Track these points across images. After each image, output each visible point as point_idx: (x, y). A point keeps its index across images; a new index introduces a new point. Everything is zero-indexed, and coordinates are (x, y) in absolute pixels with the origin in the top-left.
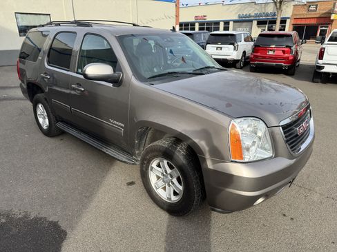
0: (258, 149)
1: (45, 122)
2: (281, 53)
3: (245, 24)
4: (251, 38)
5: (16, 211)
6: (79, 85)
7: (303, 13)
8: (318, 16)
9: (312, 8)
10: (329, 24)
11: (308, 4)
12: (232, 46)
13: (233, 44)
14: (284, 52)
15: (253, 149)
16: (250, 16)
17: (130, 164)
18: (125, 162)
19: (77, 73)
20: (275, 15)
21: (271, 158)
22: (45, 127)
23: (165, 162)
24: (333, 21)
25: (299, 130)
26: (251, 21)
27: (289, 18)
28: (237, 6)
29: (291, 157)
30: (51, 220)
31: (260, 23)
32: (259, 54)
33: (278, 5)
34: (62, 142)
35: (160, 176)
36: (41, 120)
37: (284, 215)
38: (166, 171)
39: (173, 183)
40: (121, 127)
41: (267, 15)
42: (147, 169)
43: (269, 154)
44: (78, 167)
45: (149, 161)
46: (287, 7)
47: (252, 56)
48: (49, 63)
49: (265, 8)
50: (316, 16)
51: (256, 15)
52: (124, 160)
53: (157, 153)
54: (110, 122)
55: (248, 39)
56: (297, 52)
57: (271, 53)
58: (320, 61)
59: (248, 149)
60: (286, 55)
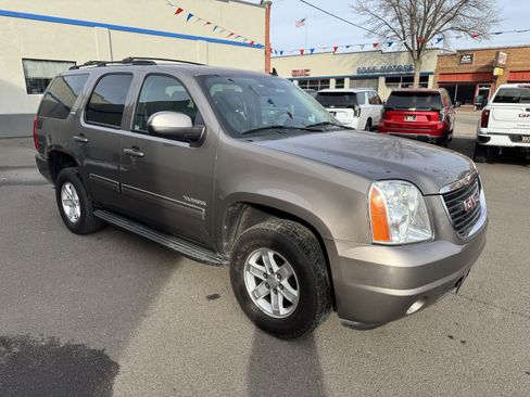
0: (411, 229)
1: (73, 212)
2: (425, 119)
3: (367, 81)
4: (379, 99)
5: (35, 336)
6: (136, 148)
7: (453, 66)
8: (474, 70)
9: (466, 59)
10: (492, 82)
11: (459, 55)
12: (351, 110)
13: (353, 107)
14: (429, 117)
15: (403, 227)
16: (374, 70)
17: (213, 264)
18: (205, 262)
19: (133, 131)
20: (411, 69)
21: (430, 240)
22: (73, 220)
23: (271, 254)
24: (496, 77)
25: (467, 205)
26: (377, 77)
27: (432, 73)
28: (354, 55)
29: (459, 242)
30: (92, 347)
31: (390, 80)
32: (391, 121)
33: (416, 54)
34: (100, 241)
35: (262, 278)
36: (67, 209)
37: (451, 337)
38: (271, 269)
39: (282, 287)
40: (202, 206)
41: (399, 69)
42: (241, 269)
43: (427, 235)
44: (129, 276)
45: (245, 256)
46: (429, 57)
47: (382, 124)
48: (87, 119)
49: (395, 58)
50: (471, 71)
51: (383, 70)
52: (204, 258)
53: (258, 242)
54: (183, 200)
55: (375, 100)
56: (448, 118)
57: (410, 119)
58: (484, 130)
59: (396, 226)
60: (433, 122)
